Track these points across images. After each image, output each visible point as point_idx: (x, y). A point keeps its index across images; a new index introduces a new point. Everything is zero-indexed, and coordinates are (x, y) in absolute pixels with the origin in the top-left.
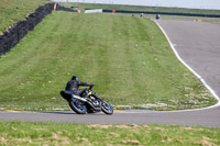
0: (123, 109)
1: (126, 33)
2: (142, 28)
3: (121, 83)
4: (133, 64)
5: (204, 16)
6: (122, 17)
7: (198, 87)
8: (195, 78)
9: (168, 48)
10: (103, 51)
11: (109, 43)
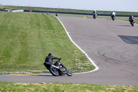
0: (37, 73)
1: (38, 25)
2: (49, 22)
3: (36, 57)
4: (43, 44)
5: (87, 14)
6: (36, 15)
7: (83, 59)
8: (81, 53)
9: (65, 34)
10: (24, 36)
11: (28, 31)
